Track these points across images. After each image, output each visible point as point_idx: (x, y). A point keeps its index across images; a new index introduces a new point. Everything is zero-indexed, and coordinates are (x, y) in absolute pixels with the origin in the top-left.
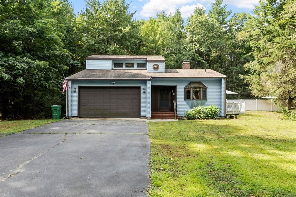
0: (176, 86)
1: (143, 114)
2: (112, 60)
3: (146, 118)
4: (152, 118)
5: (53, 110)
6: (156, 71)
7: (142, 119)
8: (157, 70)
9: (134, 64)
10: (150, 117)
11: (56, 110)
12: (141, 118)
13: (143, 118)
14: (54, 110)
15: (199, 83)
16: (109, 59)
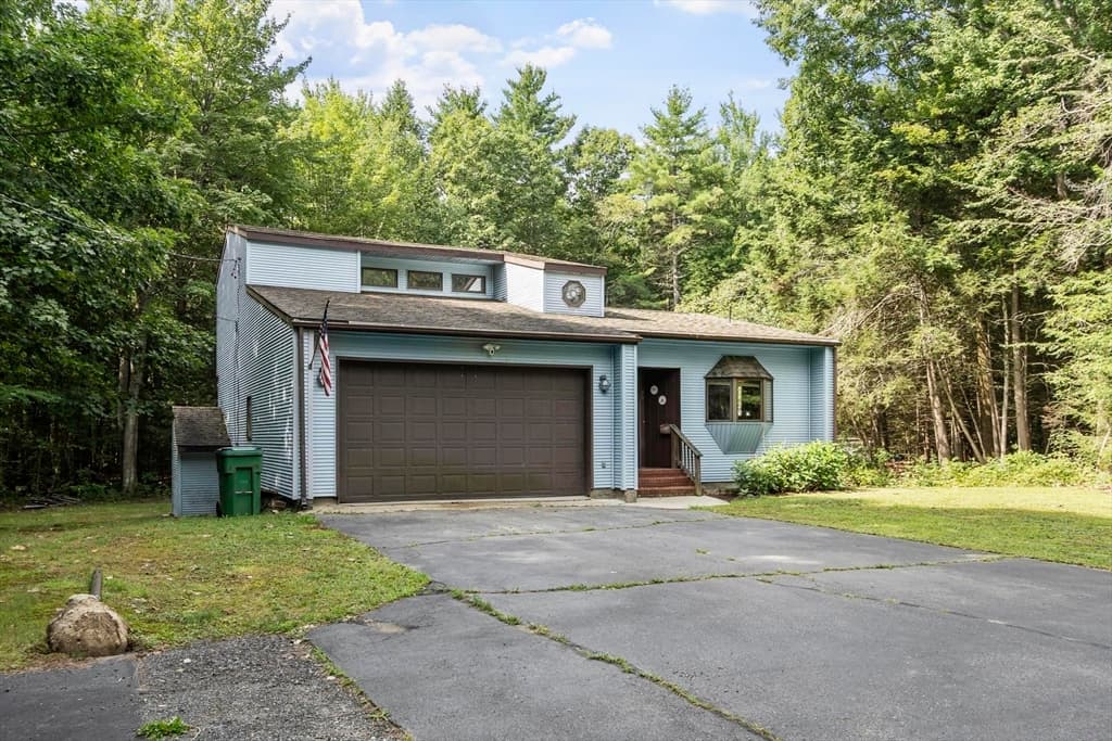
0: (678, 370)
1: (601, 479)
2: (364, 253)
3: (617, 492)
4: (641, 494)
5: (233, 471)
6: (576, 311)
7: (595, 497)
8: (578, 306)
9: (441, 275)
10: (636, 488)
11: (251, 469)
12: (592, 493)
13: (600, 496)
14: (238, 469)
15: (750, 360)
16: (348, 246)
